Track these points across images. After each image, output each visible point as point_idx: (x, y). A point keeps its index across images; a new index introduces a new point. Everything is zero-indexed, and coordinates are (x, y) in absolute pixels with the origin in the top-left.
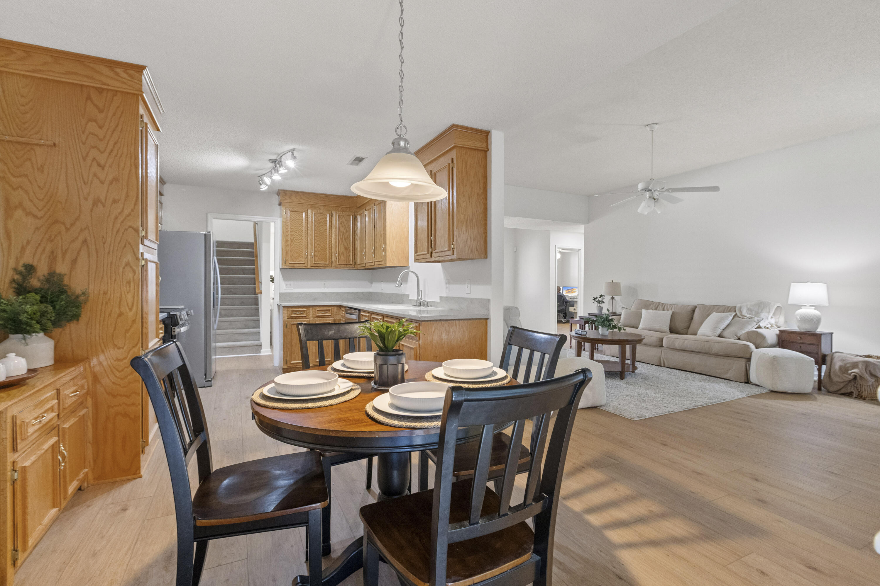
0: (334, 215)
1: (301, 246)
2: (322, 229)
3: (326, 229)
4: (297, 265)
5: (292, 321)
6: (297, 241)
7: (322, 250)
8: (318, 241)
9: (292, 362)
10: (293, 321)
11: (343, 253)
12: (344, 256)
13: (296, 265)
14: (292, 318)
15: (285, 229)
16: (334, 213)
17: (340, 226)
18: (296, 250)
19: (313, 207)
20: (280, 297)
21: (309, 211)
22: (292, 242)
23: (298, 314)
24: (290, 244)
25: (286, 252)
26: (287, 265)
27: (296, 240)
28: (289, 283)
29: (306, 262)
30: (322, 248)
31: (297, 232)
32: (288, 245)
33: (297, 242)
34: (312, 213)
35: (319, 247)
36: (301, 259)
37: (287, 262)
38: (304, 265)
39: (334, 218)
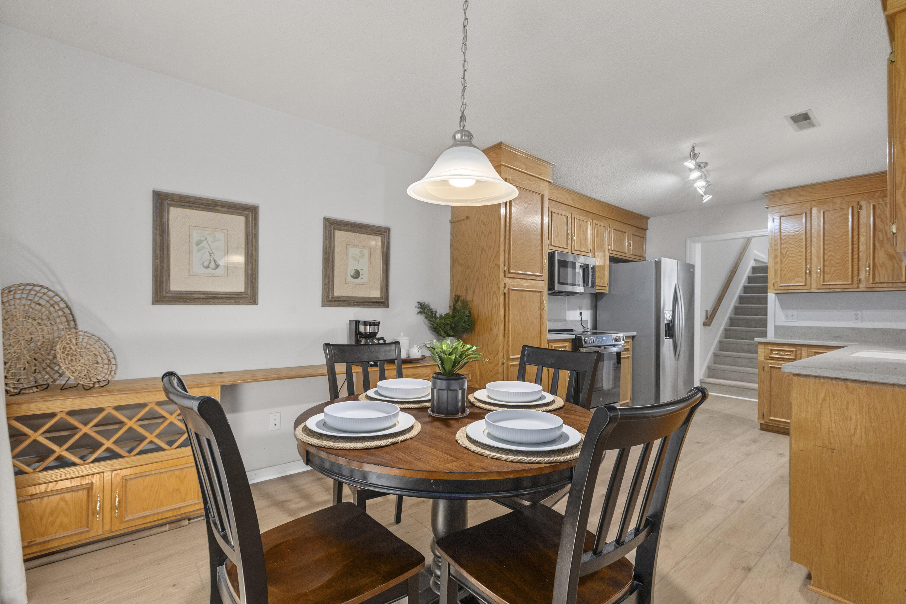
0: (864, 207)
1: (800, 261)
2: (838, 232)
3: (847, 232)
4: (793, 288)
5: (771, 363)
6: (793, 255)
7: (837, 263)
8: (830, 251)
9: (771, 418)
10: (774, 364)
11: (883, 265)
12: (886, 269)
13: (791, 288)
14: (772, 359)
15: (773, 242)
16: (863, 203)
17: (877, 221)
18: (791, 268)
19: (820, 203)
20: (775, 330)
21: (815, 211)
22: (784, 257)
23: (781, 355)
24: (781, 261)
25: (775, 272)
26: (776, 289)
27: (791, 254)
28: (790, 312)
29: (808, 284)
30: (837, 261)
31: (793, 243)
32: (777, 262)
33: (793, 257)
34: (819, 212)
35: (831, 260)
36: (799, 279)
37: (776, 285)
38: (805, 287)
39: (863, 213)
